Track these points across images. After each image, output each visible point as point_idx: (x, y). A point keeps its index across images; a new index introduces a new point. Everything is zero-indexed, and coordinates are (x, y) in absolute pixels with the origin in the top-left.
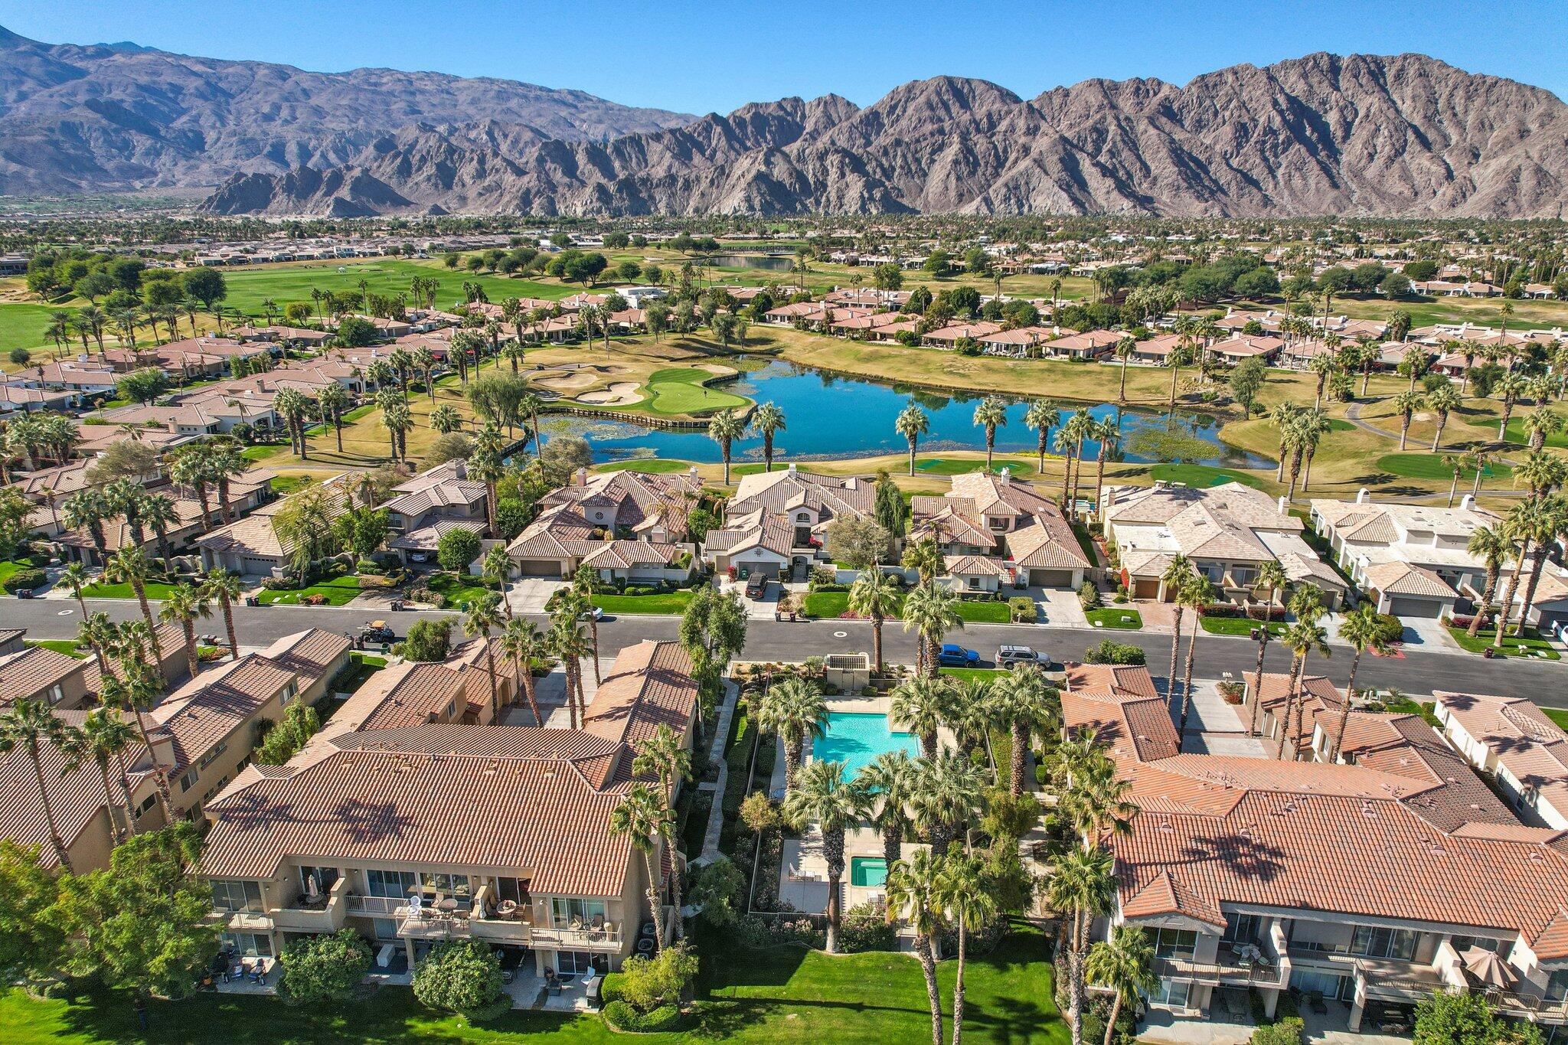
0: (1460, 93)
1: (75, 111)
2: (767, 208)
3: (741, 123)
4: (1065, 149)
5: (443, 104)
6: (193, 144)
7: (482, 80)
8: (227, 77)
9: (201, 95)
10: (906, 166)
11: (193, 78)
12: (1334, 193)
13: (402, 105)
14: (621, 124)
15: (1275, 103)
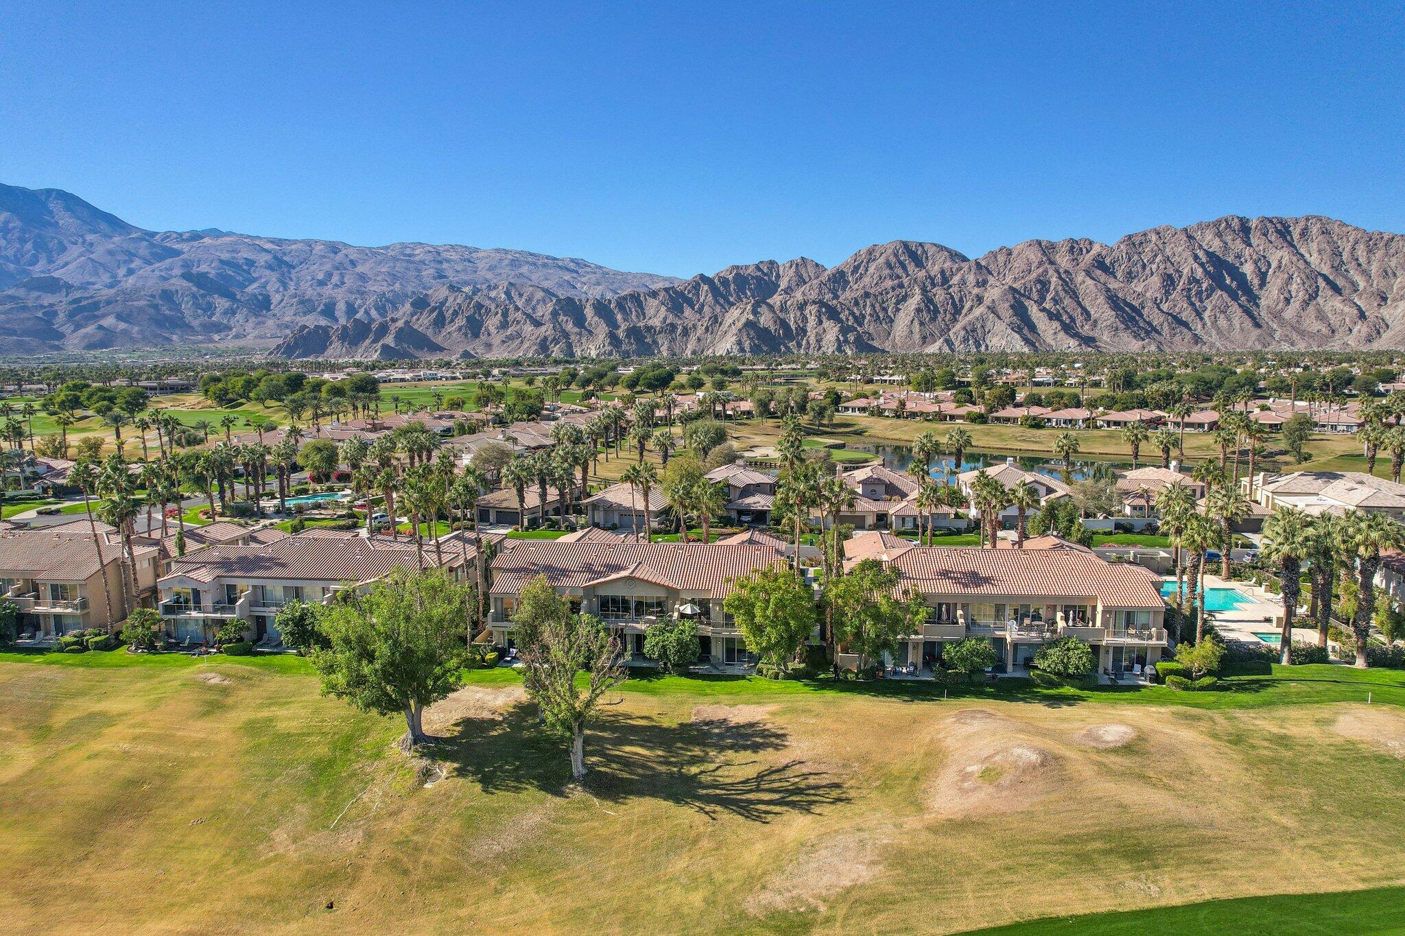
0: (1361, 248)
1: (173, 281)
2: (755, 349)
3: (725, 282)
4: (1014, 298)
5: (465, 270)
6: (262, 305)
7: (498, 251)
8: (290, 252)
9: (270, 267)
10: (875, 315)
11: (264, 254)
12: (1258, 332)
13: (431, 271)
14: (615, 285)
15: (1196, 257)
